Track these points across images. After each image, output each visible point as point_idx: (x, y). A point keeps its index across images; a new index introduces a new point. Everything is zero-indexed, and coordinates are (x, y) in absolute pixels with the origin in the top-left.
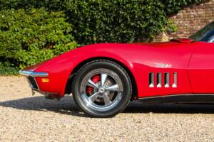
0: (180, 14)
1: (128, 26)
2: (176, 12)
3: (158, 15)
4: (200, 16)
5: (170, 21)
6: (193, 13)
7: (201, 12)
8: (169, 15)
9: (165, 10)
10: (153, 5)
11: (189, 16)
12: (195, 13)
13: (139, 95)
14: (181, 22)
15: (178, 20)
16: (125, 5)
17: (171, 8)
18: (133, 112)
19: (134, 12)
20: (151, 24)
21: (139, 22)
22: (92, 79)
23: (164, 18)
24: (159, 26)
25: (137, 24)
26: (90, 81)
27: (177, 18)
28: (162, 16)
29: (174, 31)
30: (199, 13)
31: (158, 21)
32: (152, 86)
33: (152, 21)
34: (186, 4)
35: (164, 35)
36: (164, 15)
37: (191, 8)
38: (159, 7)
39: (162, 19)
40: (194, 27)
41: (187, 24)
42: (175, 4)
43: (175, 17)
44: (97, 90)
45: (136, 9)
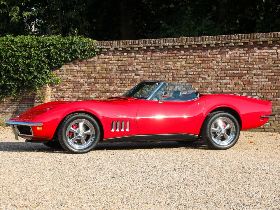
0: (63, 68)
1: (11, 78)
2: (59, 67)
3: (42, 69)
4: (83, 71)
5: (53, 74)
6: (76, 68)
7: (84, 67)
8: (52, 69)
9: (49, 64)
10: (38, 59)
11: (71, 71)
12: (78, 68)
13: (104, 138)
14: (64, 76)
15: (61, 73)
16: (8, 59)
17: (55, 63)
19: (18, 66)
20: (36, 77)
21: (22, 75)
22: (72, 127)
23: (48, 71)
24: (43, 78)
28: (46, 70)
29: (58, 84)
30: (82, 68)
31: (42, 74)
32: (113, 130)
33: (36, 74)
34: (70, 59)
35: (48, 86)
36: (48, 69)
37: (74, 63)
38: (43, 61)
39: (46, 72)
40: (77, 80)
41: (71, 78)
42: (59, 59)
43: (58, 71)
44: (77, 134)
45: (20, 62)
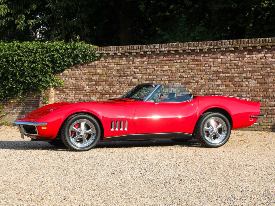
0: (66, 72)
1: (17, 81)
2: (63, 70)
3: (46, 72)
4: (84, 74)
5: (57, 77)
6: (78, 72)
7: (85, 71)
8: (56, 72)
9: (53, 68)
10: (43, 64)
11: (74, 74)
12: (79, 72)
13: (104, 136)
14: (67, 79)
16: (15, 63)
17: (58, 67)
18: (100, 148)
19: (24, 70)
20: (40, 80)
21: (28, 78)
22: (75, 126)
23: (52, 75)
24: (47, 81)
25: (26, 79)
26: (74, 128)
27: (63, 75)
28: (50, 74)
29: (61, 86)
30: (84, 72)
31: (46, 77)
32: (112, 130)
33: (40, 77)
34: (72, 64)
35: (52, 89)
36: (51, 72)
37: (76, 67)
38: (47, 65)
39: (50, 76)
40: (79, 83)
41: (73, 81)
42: (62, 63)
43: (61, 74)
44: (79, 133)
45: (25, 67)
